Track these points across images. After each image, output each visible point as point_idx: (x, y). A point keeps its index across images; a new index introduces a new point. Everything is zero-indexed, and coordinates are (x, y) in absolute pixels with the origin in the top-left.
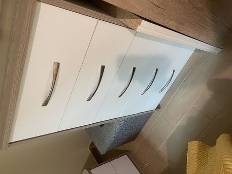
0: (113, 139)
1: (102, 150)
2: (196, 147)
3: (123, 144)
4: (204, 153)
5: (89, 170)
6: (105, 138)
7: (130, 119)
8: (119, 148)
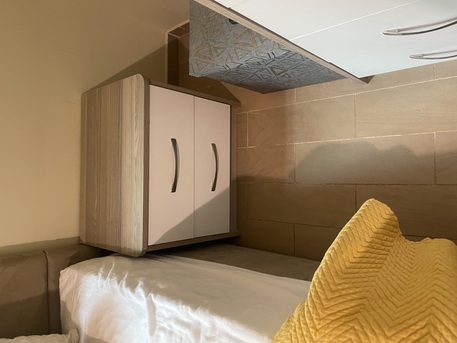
0: (232, 66)
1: (197, 68)
2: (383, 221)
3: (241, 85)
4: (386, 240)
5: (149, 82)
6: (219, 51)
7: (299, 57)
8: (229, 87)
